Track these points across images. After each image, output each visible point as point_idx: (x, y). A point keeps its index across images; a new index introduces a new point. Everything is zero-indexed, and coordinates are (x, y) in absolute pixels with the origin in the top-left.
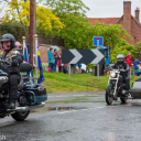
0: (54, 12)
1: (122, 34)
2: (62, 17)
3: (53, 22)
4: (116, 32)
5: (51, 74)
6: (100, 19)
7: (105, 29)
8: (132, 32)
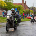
0: (4, 2)
1: (22, 8)
2: (7, 3)
3: (4, 4)
4: (20, 7)
5: (4, 18)
6: (16, 4)
7: (18, 6)
8: (24, 7)
